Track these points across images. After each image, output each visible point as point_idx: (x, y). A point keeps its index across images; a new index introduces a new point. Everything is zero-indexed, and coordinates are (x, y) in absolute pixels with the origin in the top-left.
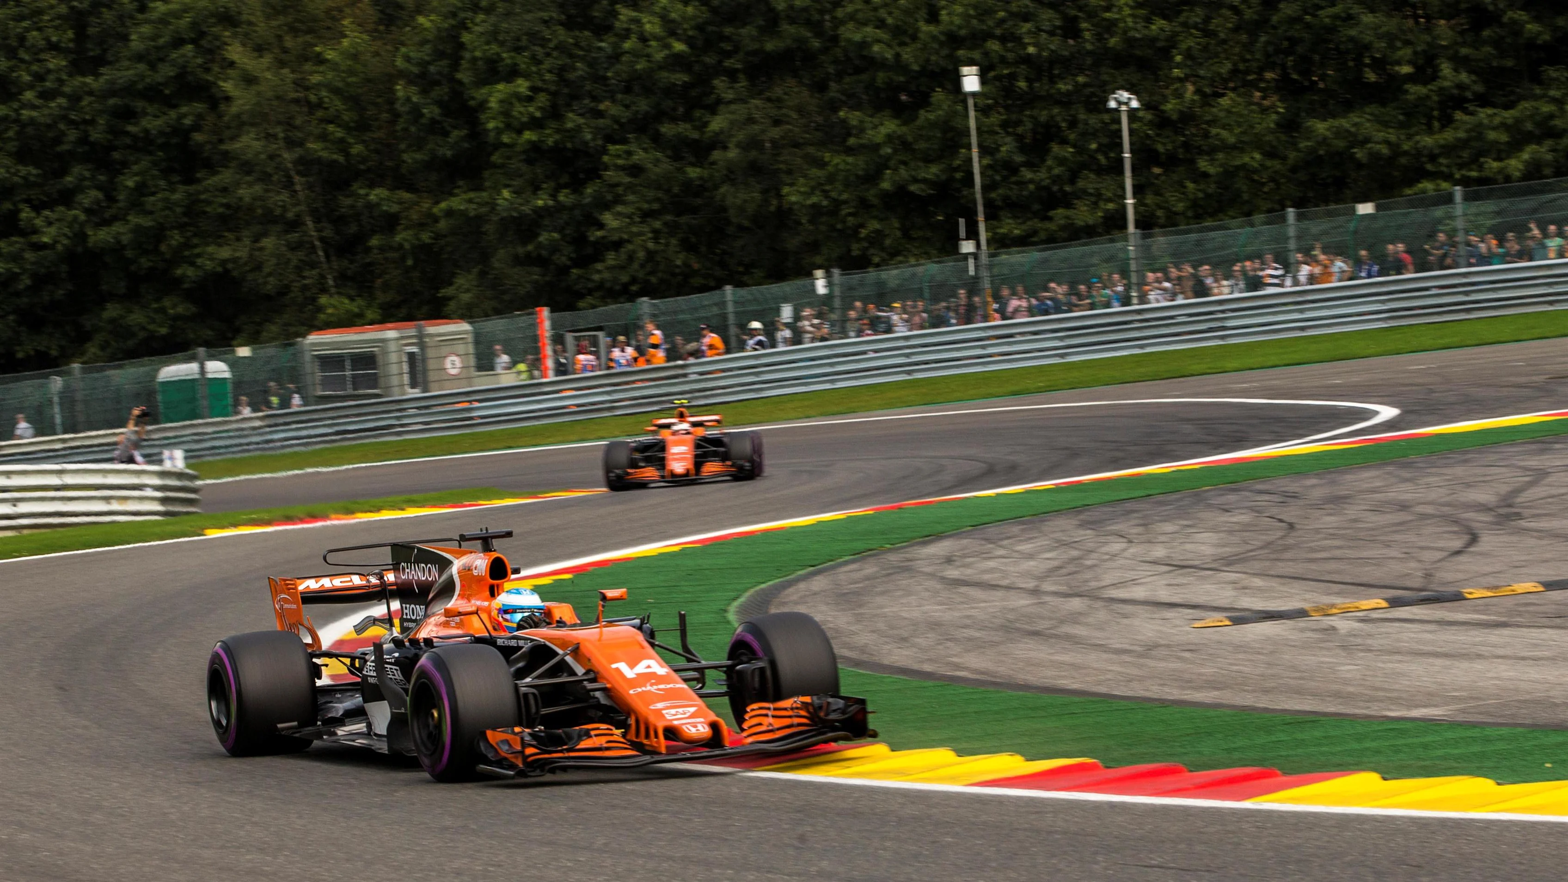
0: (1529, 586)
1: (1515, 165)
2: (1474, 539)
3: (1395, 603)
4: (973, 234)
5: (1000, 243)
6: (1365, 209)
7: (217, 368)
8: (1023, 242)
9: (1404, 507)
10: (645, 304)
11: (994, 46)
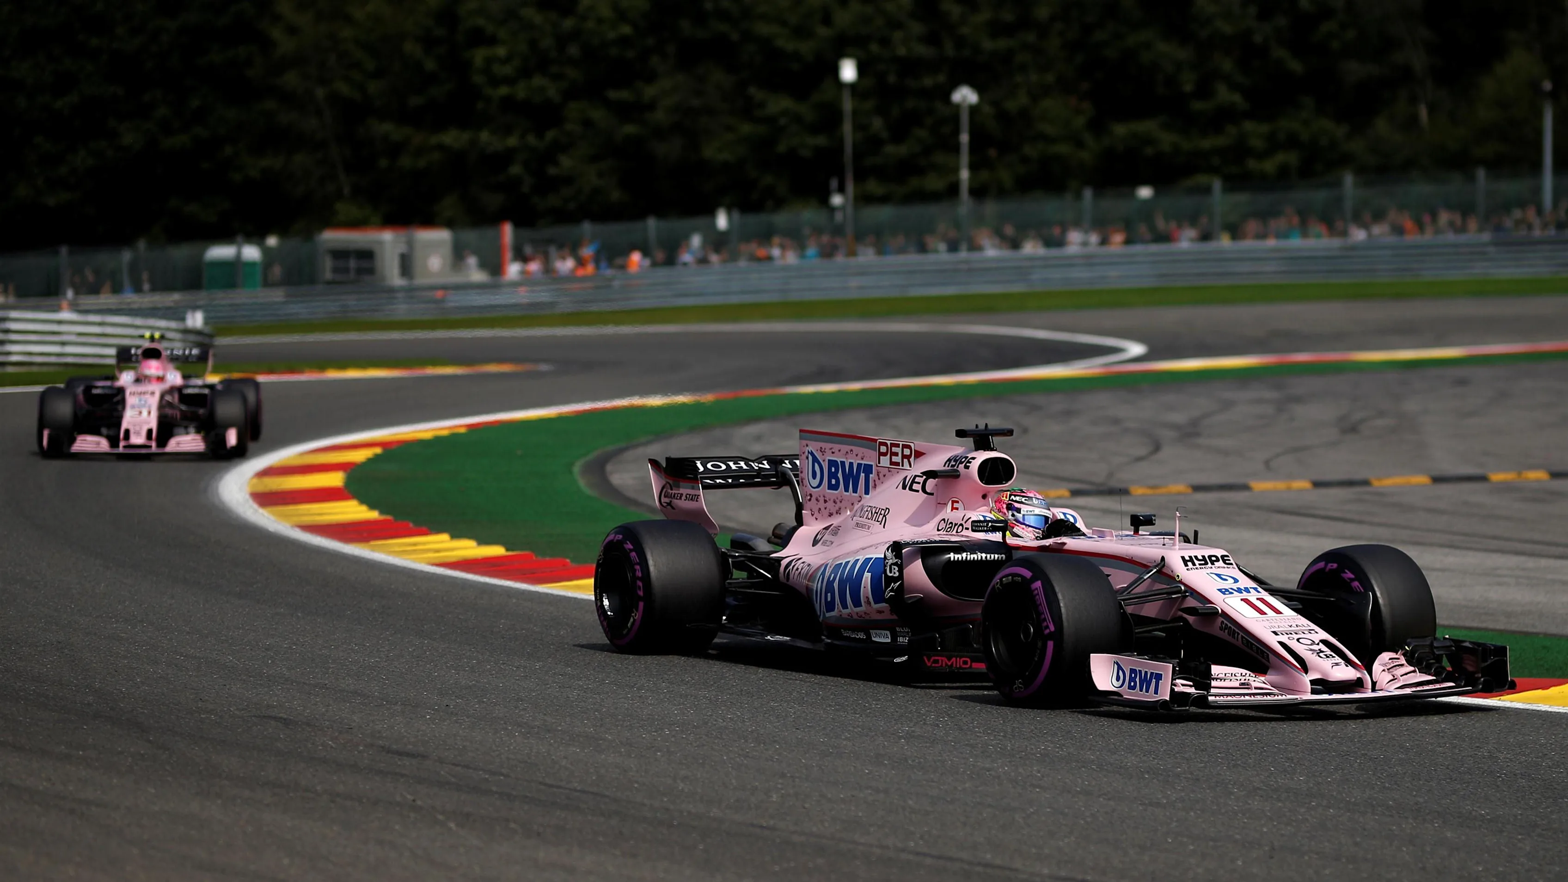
0: (1180, 487)
1: (1269, 166)
2: (1157, 448)
3: (1075, 493)
4: (841, 190)
5: (864, 199)
6: (1145, 192)
7: (251, 253)
8: (884, 200)
9: (1116, 421)
10: (587, 227)
11: (874, 48)
